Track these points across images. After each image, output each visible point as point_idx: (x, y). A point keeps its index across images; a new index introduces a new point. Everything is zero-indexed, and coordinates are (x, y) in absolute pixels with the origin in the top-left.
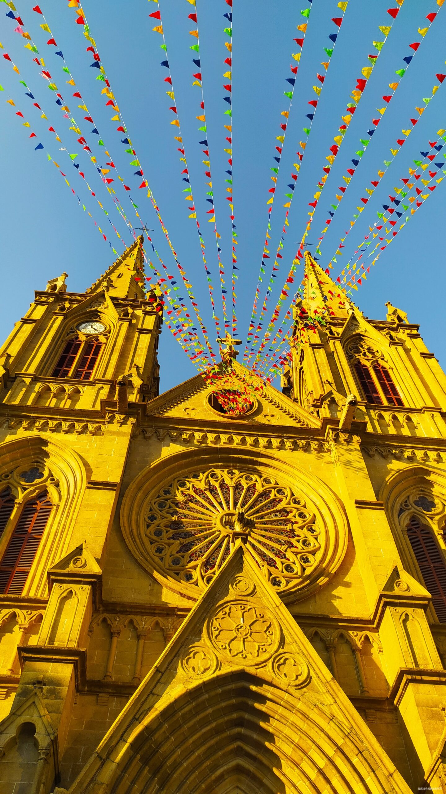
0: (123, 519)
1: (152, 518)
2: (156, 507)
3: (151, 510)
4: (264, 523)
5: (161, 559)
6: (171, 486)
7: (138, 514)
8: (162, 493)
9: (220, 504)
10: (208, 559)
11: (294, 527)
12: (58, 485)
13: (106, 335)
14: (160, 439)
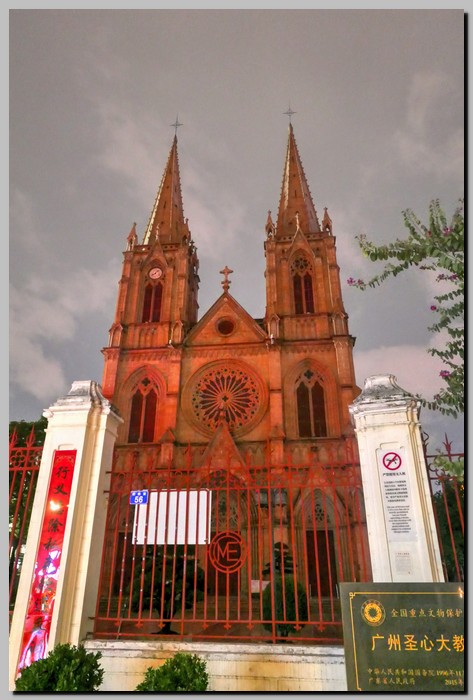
1: (194, 399)
2: (195, 394)
3: (193, 396)
5: (199, 419)
6: (200, 381)
8: (197, 386)
9: (220, 388)
11: (250, 397)
12: (157, 386)
13: (163, 279)
14: (194, 357)
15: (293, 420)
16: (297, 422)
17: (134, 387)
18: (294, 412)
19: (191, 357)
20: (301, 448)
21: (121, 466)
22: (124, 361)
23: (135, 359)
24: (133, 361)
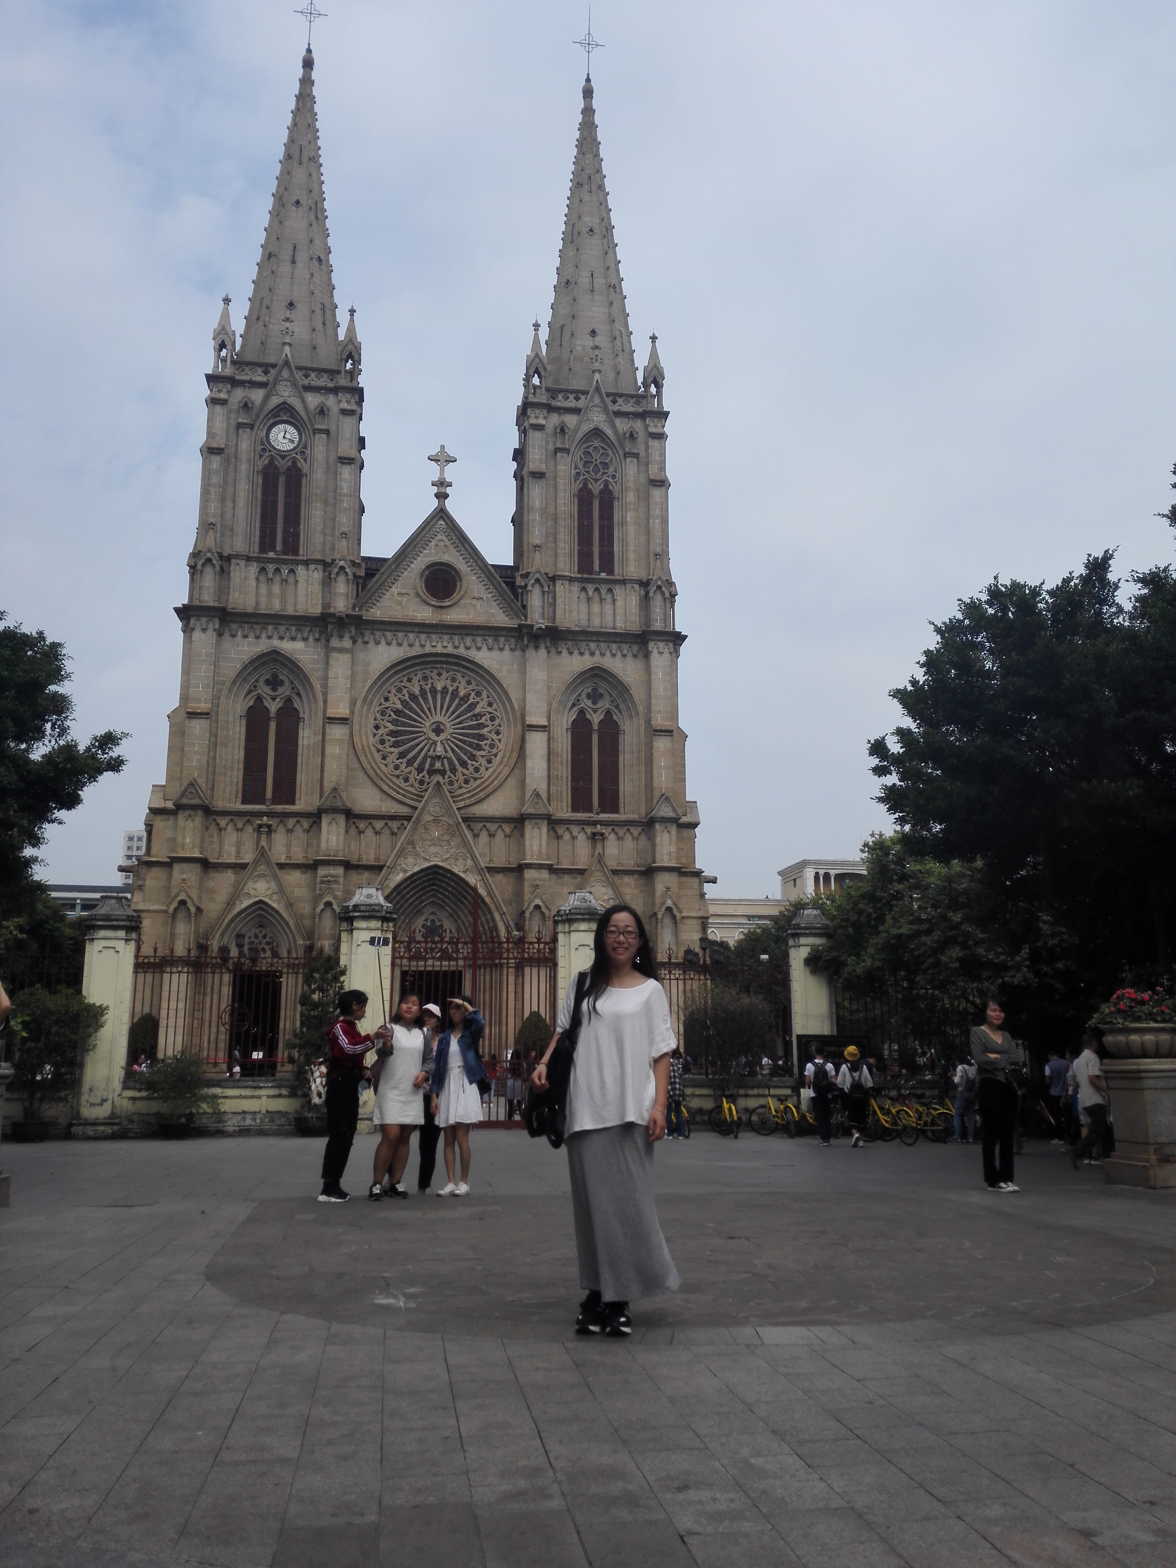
0: (356, 739)
1: (377, 727)
2: (379, 716)
3: (375, 720)
4: (463, 728)
5: (386, 765)
6: (389, 692)
8: (383, 700)
9: (429, 709)
10: (419, 765)
11: (484, 731)
12: (298, 694)
13: (303, 453)
14: (377, 643)
15: (562, 780)
16: (569, 784)
17: (250, 692)
18: (565, 766)
19: (372, 642)
20: (575, 833)
21: (233, 850)
22: (227, 636)
23: (251, 635)
24: (245, 637)
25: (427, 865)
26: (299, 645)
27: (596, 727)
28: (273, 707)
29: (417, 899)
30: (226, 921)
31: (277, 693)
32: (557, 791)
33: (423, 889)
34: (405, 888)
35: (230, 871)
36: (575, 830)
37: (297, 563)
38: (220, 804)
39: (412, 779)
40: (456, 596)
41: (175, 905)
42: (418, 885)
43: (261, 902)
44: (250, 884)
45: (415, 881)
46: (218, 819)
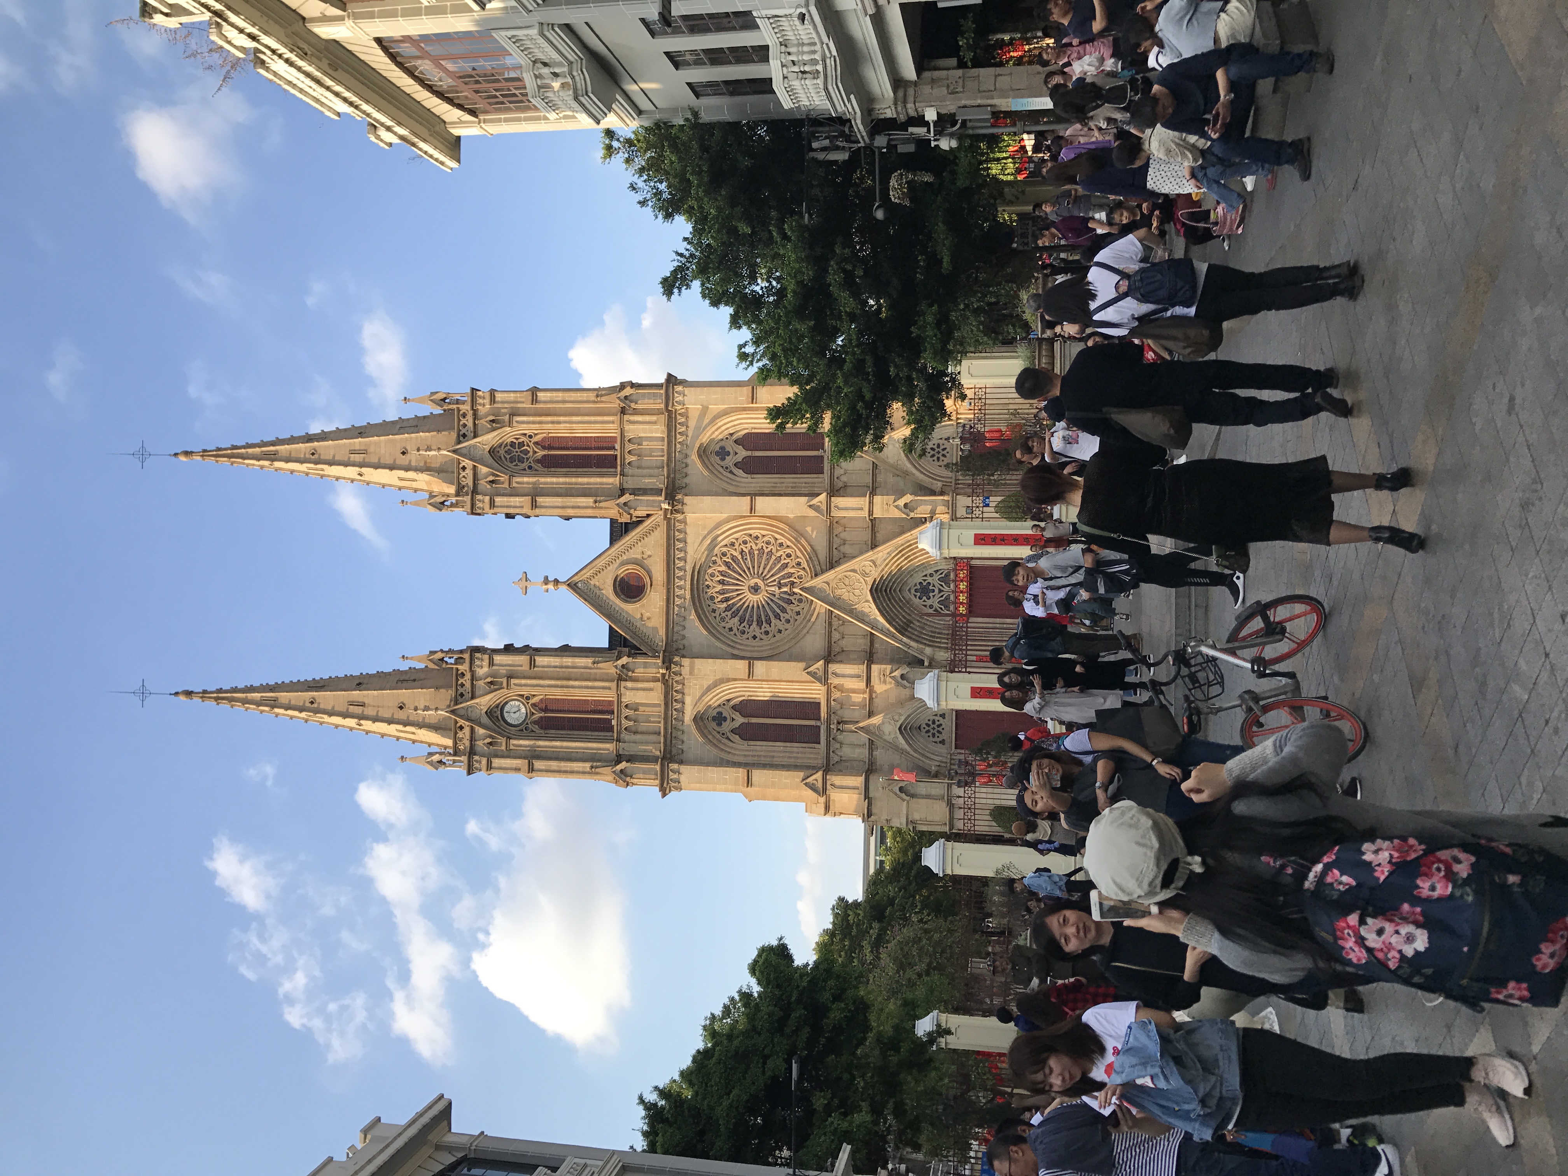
0: (765, 654)
4: (754, 567)
6: (725, 627)
7: (754, 647)
8: (733, 633)
11: (756, 549)
12: (728, 701)
13: (528, 698)
14: (684, 637)
15: (795, 483)
16: (799, 476)
17: (728, 738)
18: (783, 480)
19: (685, 642)
20: (842, 471)
21: (858, 750)
22: (684, 757)
23: (681, 737)
24: (683, 742)
25: (870, 598)
26: (688, 700)
27: (749, 453)
28: (740, 720)
29: (898, 604)
30: (916, 755)
31: (728, 717)
32: (805, 487)
33: (890, 600)
34: (889, 615)
35: (874, 753)
36: (838, 472)
37: (619, 702)
38: (820, 761)
39: (797, 609)
40: (642, 573)
41: (903, 795)
42: (887, 605)
43: (900, 729)
44: (885, 737)
45: (883, 606)
46: (831, 763)
